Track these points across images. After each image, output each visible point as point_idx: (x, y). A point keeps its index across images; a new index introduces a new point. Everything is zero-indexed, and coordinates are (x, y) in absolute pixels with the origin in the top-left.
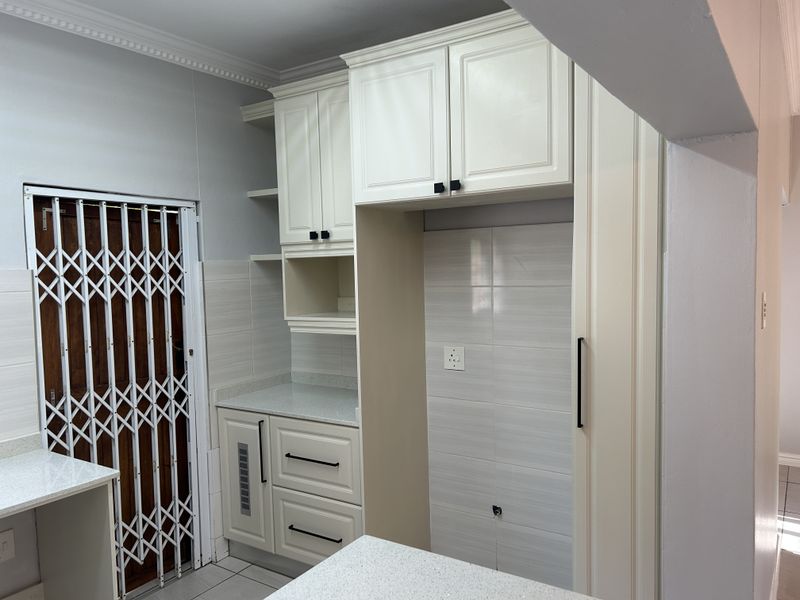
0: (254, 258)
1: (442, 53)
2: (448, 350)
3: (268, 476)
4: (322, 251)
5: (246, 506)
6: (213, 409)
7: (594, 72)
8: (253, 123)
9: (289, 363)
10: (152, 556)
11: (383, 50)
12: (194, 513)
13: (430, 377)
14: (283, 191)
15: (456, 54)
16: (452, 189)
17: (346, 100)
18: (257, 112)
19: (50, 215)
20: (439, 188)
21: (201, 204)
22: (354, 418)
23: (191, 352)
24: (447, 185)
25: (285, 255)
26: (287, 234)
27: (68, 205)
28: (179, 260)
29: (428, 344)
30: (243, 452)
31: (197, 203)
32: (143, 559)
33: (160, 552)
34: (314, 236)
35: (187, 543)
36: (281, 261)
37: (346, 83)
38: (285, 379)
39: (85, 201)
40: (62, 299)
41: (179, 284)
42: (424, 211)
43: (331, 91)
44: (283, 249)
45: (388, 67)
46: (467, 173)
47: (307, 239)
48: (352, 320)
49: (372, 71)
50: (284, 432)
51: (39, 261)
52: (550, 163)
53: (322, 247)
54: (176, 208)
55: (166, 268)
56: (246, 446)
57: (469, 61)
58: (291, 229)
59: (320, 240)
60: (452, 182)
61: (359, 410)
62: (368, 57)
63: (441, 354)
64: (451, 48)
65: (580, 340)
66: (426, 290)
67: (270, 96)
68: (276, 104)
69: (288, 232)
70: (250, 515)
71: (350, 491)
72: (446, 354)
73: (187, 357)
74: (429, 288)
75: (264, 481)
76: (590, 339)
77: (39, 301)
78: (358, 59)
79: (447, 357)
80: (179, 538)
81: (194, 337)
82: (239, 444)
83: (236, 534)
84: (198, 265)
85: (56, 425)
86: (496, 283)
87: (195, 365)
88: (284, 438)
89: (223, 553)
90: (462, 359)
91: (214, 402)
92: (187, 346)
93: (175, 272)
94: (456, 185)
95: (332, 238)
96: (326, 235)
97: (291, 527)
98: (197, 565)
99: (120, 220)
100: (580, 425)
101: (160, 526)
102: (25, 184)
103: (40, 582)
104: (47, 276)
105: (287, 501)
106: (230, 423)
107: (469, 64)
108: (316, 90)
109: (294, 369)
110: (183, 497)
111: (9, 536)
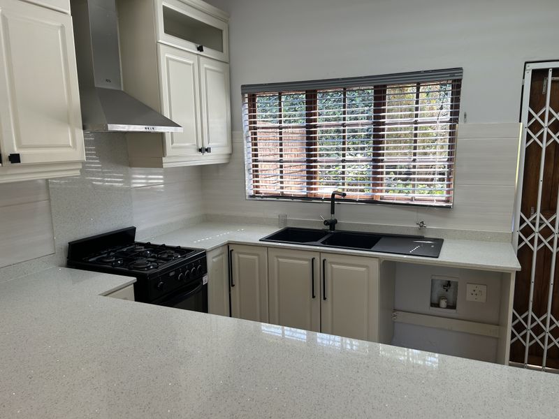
40: (544, 144)
51: (531, 117)
77: (527, 144)
102: (527, 63)
111: (484, 288)
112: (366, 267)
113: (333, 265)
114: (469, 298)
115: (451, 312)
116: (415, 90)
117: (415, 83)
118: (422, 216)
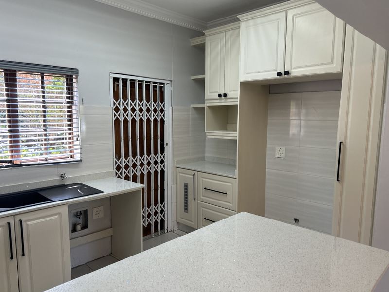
0: (192, 106)
1: (284, 13)
2: (277, 149)
3: (196, 197)
4: (223, 102)
5: (186, 209)
6: (174, 168)
7: (356, 27)
8: (195, 47)
9: (204, 152)
10: (149, 225)
11: (257, 13)
12: (166, 210)
13: (269, 160)
14: (207, 76)
15: (291, 13)
16: (285, 75)
17: (238, 35)
18: (197, 41)
19: (118, 85)
20: (279, 74)
21: (173, 82)
22: (234, 175)
23: (167, 144)
24: (283, 73)
25: (207, 104)
26: (208, 95)
27: (124, 81)
28: (163, 106)
29: (268, 146)
30: (186, 186)
31: (171, 81)
32: (147, 225)
33: (153, 223)
34: (220, 96)
35: (162, 221)
36: (204, 107)
37: (239, 27)
38: (203, 159)
39: (131, 80)
40: (121, 119)
41: (163, 116)
42: (270, 85)
43: (231, 31)
44: (206, 102)
45: (259, 21)
46: (293, 67)
47: (217, 97)
48: (235, 133)
49: (251, 23)
50: (203, 179)
51: (114, 104)
52: (332, 63)
53: (223, 101)
54: (163, 84)
55: (159, 109)
56: (187, 184)
57: (297, 17)
58: (210, 93)
59: (223, 97)
60: (285, 72)
61: (237, 171)
62: (250, 16)
63: (274, 150)
64: (288, 11)
65: (341, 143)
66: (269, 121)
67: (204, 34)
68: (206, 38)
69: (208, 94)
70: (188, 212)
71: (231, 205)
72: (276, 150)
73: (165, 146)
74: (271, 120)
75: (194, 199)
76: (345, 142)
77: (114, 119)
78: (245, 17)
79: (277, 151)
80: (160, 219)
81: (168, 138)
82: (185, 183)
83: (181, 220)
84: (171, 108)
85: (118, 168)
86: (302, 118)
87: (168, 149)
88: (204, 181)
89: (176, 228)
90: (284, 153)
91: (175, 165)
92: (166, 141)
93: (162, 111)
94: (287, 73)
95: (228, 97)
96: (225, 95)
97: (205, 219)
98: (166, 231)
99: (142, 89)
100: (338, 180)
101: (153, 212)
102: (110, 73)
103: (111, 227)
104: (117, 109)
105: (204, 207)
106: (181, 174)
107: (297, 19)
108: (225, 31)
109: (207, 155)
110: (162, 202)
111: (101, 208)
112: (59, 214)
113: (28, 223)
114: (95, 217)
115: (85, 231)
116: (40, 78)
117: (39, 73)
118: (62, 171)
